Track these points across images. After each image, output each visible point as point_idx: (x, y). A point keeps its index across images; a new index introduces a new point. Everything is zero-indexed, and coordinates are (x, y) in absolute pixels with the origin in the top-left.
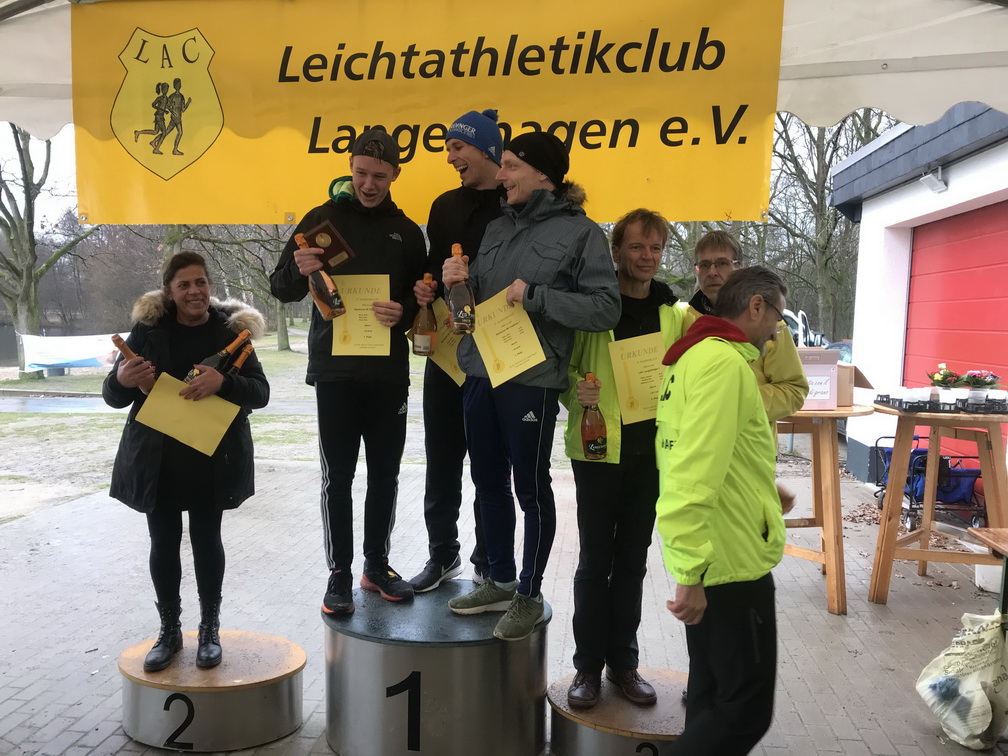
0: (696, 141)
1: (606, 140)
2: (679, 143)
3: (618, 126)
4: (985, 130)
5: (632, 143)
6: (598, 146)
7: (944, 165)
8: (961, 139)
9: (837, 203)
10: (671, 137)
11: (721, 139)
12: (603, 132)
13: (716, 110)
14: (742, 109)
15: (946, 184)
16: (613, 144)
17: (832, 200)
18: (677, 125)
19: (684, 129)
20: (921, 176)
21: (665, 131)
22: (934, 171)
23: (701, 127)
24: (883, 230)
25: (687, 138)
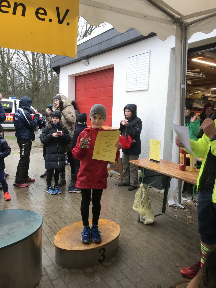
0: (50, 20)
1: (11, 10)
2: (44, 20)
3: (16, 5)
4: (103, 47)
5: (23, 14)
6: (7, 12)
7: (88, 57)
8: (96, 49)
9: (52, 67)
10: (40, 16)
11: (61, 22)
12: (9, 6)
13: (58, 9)
14: (67, 11)
15: (88, 63)
16: (14, 13)
17: (51, 66)
18: (41, 11)
19: (45, 14)
20: (81, 60)
21: (37, 13)
22: (86, 59)
23: (52, 14)
24: (68, 76)
25: (47, 18)
